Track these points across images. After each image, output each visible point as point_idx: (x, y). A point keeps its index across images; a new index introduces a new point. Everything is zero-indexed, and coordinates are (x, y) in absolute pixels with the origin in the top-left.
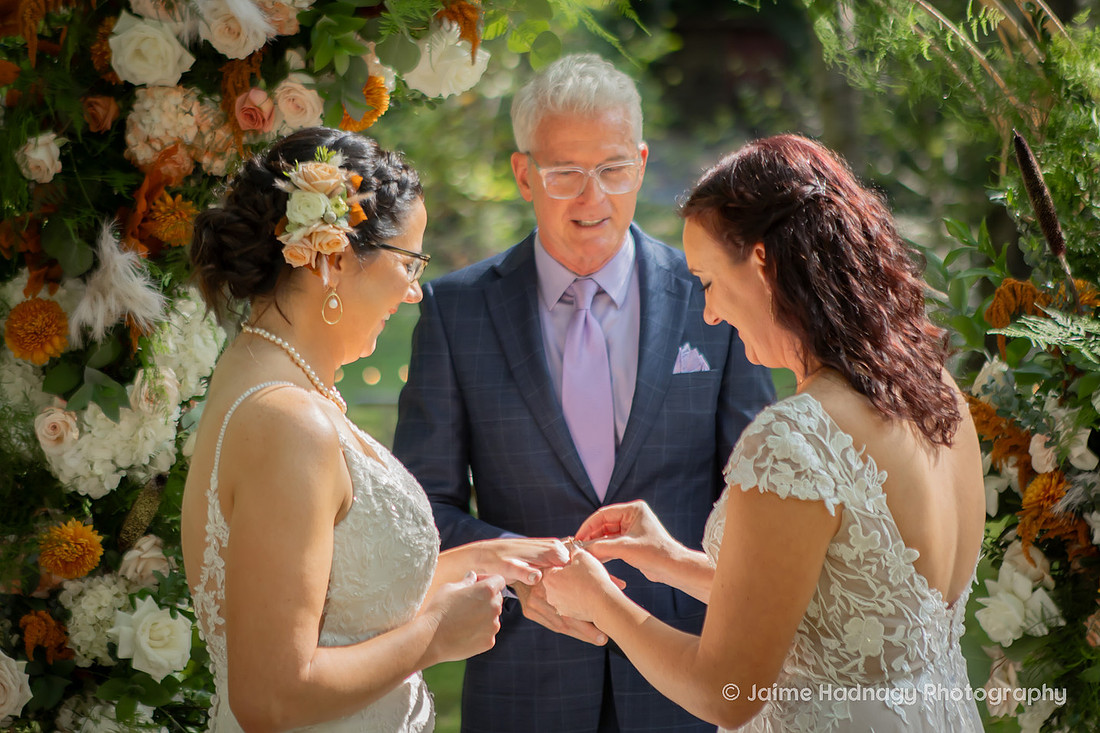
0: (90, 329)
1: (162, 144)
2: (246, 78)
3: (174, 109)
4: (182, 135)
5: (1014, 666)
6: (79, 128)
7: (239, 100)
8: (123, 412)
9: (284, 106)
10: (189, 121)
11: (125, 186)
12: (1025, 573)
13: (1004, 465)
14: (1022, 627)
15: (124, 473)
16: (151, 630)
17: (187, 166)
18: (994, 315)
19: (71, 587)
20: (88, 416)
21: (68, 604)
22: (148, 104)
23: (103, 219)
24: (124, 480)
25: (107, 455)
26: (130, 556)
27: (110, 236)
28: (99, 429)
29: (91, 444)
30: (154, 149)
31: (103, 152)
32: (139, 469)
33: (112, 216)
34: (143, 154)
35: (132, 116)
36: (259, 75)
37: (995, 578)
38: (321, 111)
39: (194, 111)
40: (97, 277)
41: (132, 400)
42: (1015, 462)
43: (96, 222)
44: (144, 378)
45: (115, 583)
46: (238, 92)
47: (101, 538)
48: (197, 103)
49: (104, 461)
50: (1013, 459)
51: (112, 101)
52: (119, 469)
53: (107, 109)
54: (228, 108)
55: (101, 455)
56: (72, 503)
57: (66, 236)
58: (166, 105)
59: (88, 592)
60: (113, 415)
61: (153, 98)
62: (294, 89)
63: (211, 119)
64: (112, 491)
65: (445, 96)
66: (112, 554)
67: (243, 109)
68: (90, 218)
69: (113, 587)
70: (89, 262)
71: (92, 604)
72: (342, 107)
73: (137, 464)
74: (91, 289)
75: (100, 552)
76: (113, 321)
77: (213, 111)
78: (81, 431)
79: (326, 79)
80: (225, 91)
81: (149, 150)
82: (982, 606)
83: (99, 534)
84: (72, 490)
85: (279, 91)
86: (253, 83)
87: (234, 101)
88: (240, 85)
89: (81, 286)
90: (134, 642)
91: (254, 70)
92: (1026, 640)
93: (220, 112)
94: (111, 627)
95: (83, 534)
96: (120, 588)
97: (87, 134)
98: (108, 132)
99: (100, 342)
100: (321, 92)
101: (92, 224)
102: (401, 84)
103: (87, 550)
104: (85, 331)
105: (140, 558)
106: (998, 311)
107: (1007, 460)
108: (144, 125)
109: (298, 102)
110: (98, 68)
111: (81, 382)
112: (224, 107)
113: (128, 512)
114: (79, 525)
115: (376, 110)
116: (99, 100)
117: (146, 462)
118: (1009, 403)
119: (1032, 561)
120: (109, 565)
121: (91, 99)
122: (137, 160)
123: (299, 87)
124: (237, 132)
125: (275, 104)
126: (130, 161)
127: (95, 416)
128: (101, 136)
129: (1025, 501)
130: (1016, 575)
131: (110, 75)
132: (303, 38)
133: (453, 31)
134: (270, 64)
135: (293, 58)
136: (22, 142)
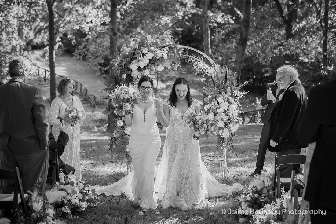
1: (135, 75)
2: (143, 69)
3: (136, 72)
4: (137, 74)
11: (131, 79)
17: (137, 77)
22: (134, 72)
31: (130, 76)
35: (132, 73)
43: (129, 82)
48: (138, 72)
51: (130, 71)
54: (141, 72)
79: (150, 69)
85: (145, 71)
100: (149, 71)
102: (156, 70)
121: (128, 71)
122: (132, 76)
123: (147, 70)
124: (142, 74)
128: (129, 74)
129: (212, 108)
131: (130, 69)
132: (148, 66)
133: (161, 65)
134: (145, 68)
135: (147, 67)
136: (122, 75)
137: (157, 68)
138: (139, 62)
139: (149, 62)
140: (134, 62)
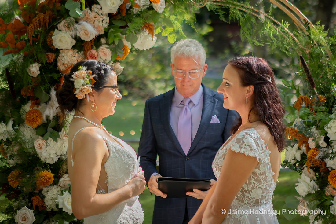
0: (49, 117)
1: (67, 65)
2: (90, 46)
3: (70, 55)
4: (73, 63)
5: (306, 202)
6: (44, 62)
7: (88, 52)
8: (59, 140)
9: (101, 54)
10: (75, 59)
11: (57, 77)
12: (308, 176)
13: (302, 147)
14: (308, 191)
15: (59, 157)
16: (68, 200)
18: (297, 105)
19: (45, 189)
20: (48, 141)
21: (44, 194)
22: (63, 54)
23: (51, 86)
24: (59, 159)
25: (54, 152)
26: (61, 180)
27: (54, 91)
28: (52, 145)
29: (50, 149)
30: (65, 67)
31: (51, 68)
32: (63, 156)
33: (54, 86)
34: (62, 68)
35: (59, 58)
36: (94, 45)
37: (300, 178)
38: (111, 55)
39: (76, 56)
40: (50, 102)
41: (61, 136)
42: (305, 146)
43: (50, 87)
44: (64, 130)
45: (57, 188)
46: (88, 51)
47: (53, 175)
48: (77, 54)
49: (53, 154)
50: (304, 145)
51: (53, 53)
52: (57, 156)
53: (52, 56)
55: (52, 152)
56: (45, 166)
57: (41, 91)
58: (68, 54)
59: (50, 190)
60: (56, 141)
61: (65, 53)
62: (103, 49)
63: (81, 58)
64: (56, 162)
65: (145, 50)
66: (56, 179)
67: (90, 55)
68: (48, 86)
69: (57, 189)
70: (48, 99)
71: (51, 194)
72: (117, 53)
73: (63, 154)
74: (48, 106)
75: (53, 179)
76: (55, 114)
77: (81, 56)
78: (47, 145)
79: (112, 46)
80: (84, 50)
81: (64, 67)
82: (297, 186)
83: (53, 174)
84: (45, 162)
85: (99, 50)
86: (92, 48)
87: (87, 53)
88: (88, 48)
89: (46, 105)
90: (63, 204)
91: (92, 44)
92: (309, 195)
93: (83, 56)
94: (56, 200)
95: (48, 174)
96: (59, 189)
97: (47, 63)
98: (52, 63)
99: (52, 120)
100: (111, 50)
101: (49, 88)
102: (133, 47)
103: (49, 178)
104: (48, 117)
105: (64, 180)
106: (298, 104)
107: (302, 145)
108: (62, 60)
109: (104, 52)
110: (49, 45)
111: (47, 132)
112: (84, 54)
113: (60, 168)
114: (47, 171)
115: (126, 54)
116: (50, 54)
117: (65, 153)
118: (302, 129)
119: (310, 173)
120: (55, 183)
121: (47, 54)
122: (60, 70)
123: (105, 48)
125: (98, 53)
126: (58, 70)
127: (51, 141)
128: (50, 64)
129: (308, 156)
130: (306, 177)
131: (52, 47)
132: (106, 35)
133: (147, 32)
134: (97, 42)
135: (103, 40)
136: (28, 66)
137: (135, 40)
138: (77, 26)
139: (111, 24)
140: (61, 25)
